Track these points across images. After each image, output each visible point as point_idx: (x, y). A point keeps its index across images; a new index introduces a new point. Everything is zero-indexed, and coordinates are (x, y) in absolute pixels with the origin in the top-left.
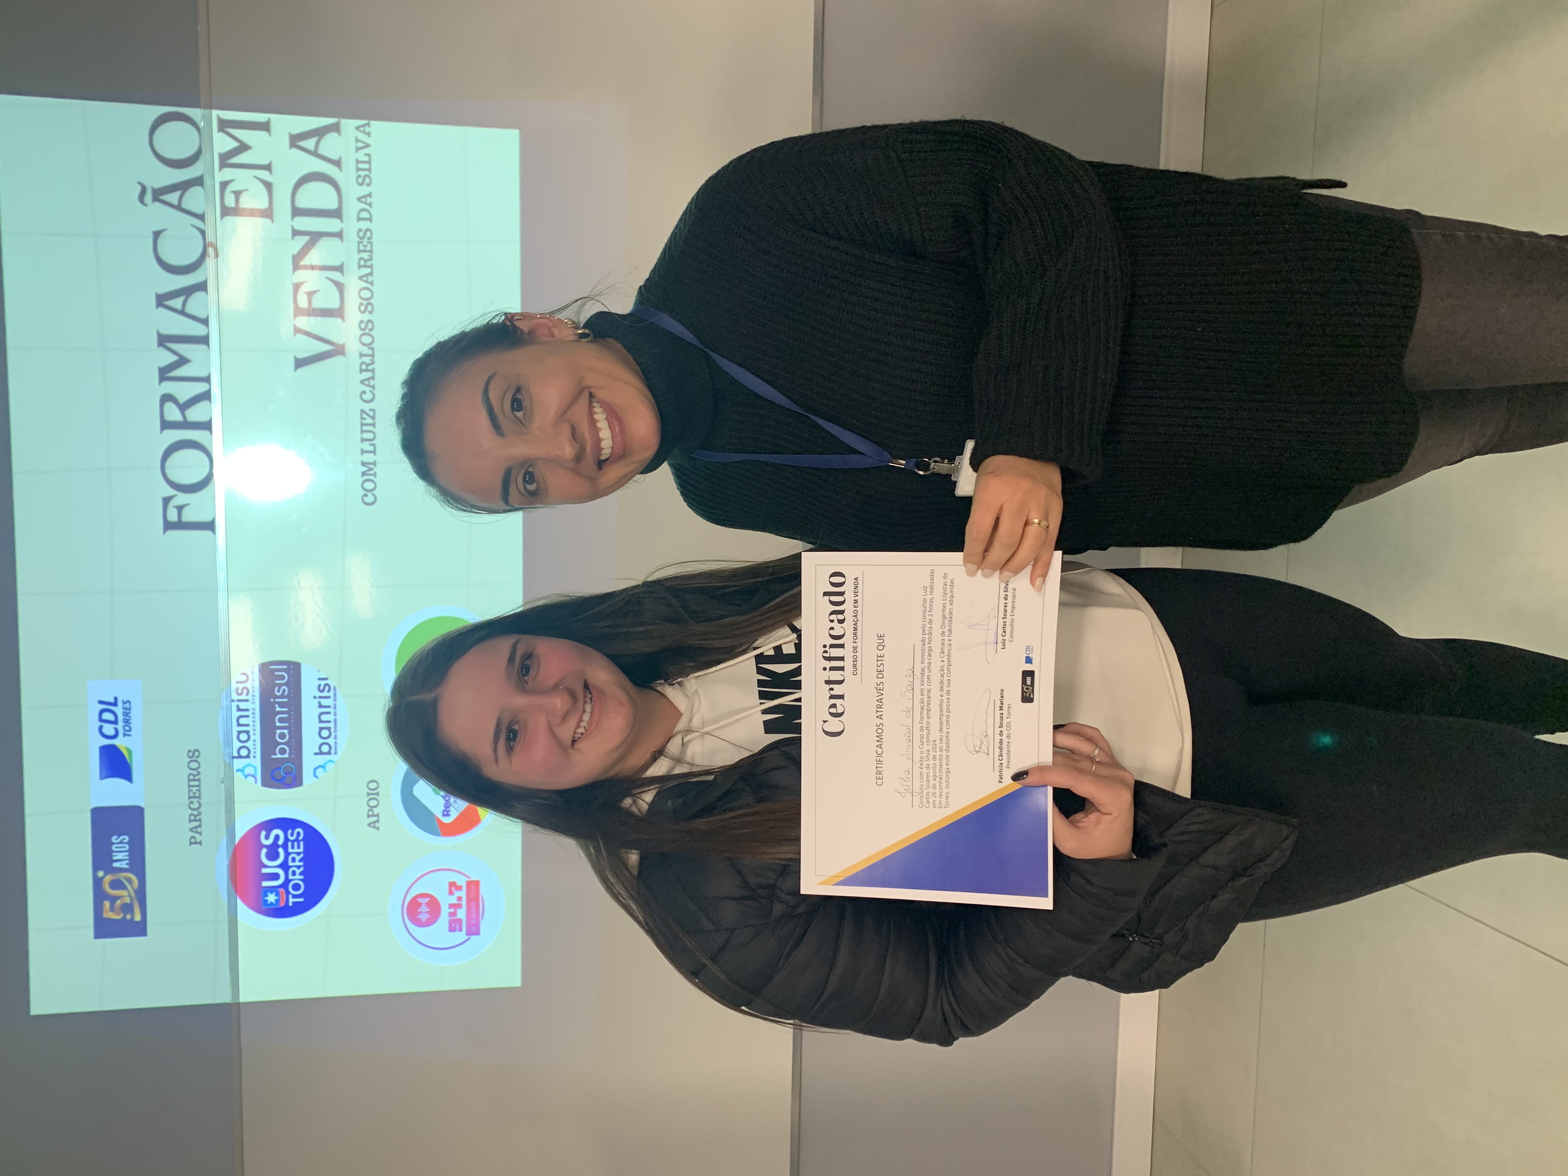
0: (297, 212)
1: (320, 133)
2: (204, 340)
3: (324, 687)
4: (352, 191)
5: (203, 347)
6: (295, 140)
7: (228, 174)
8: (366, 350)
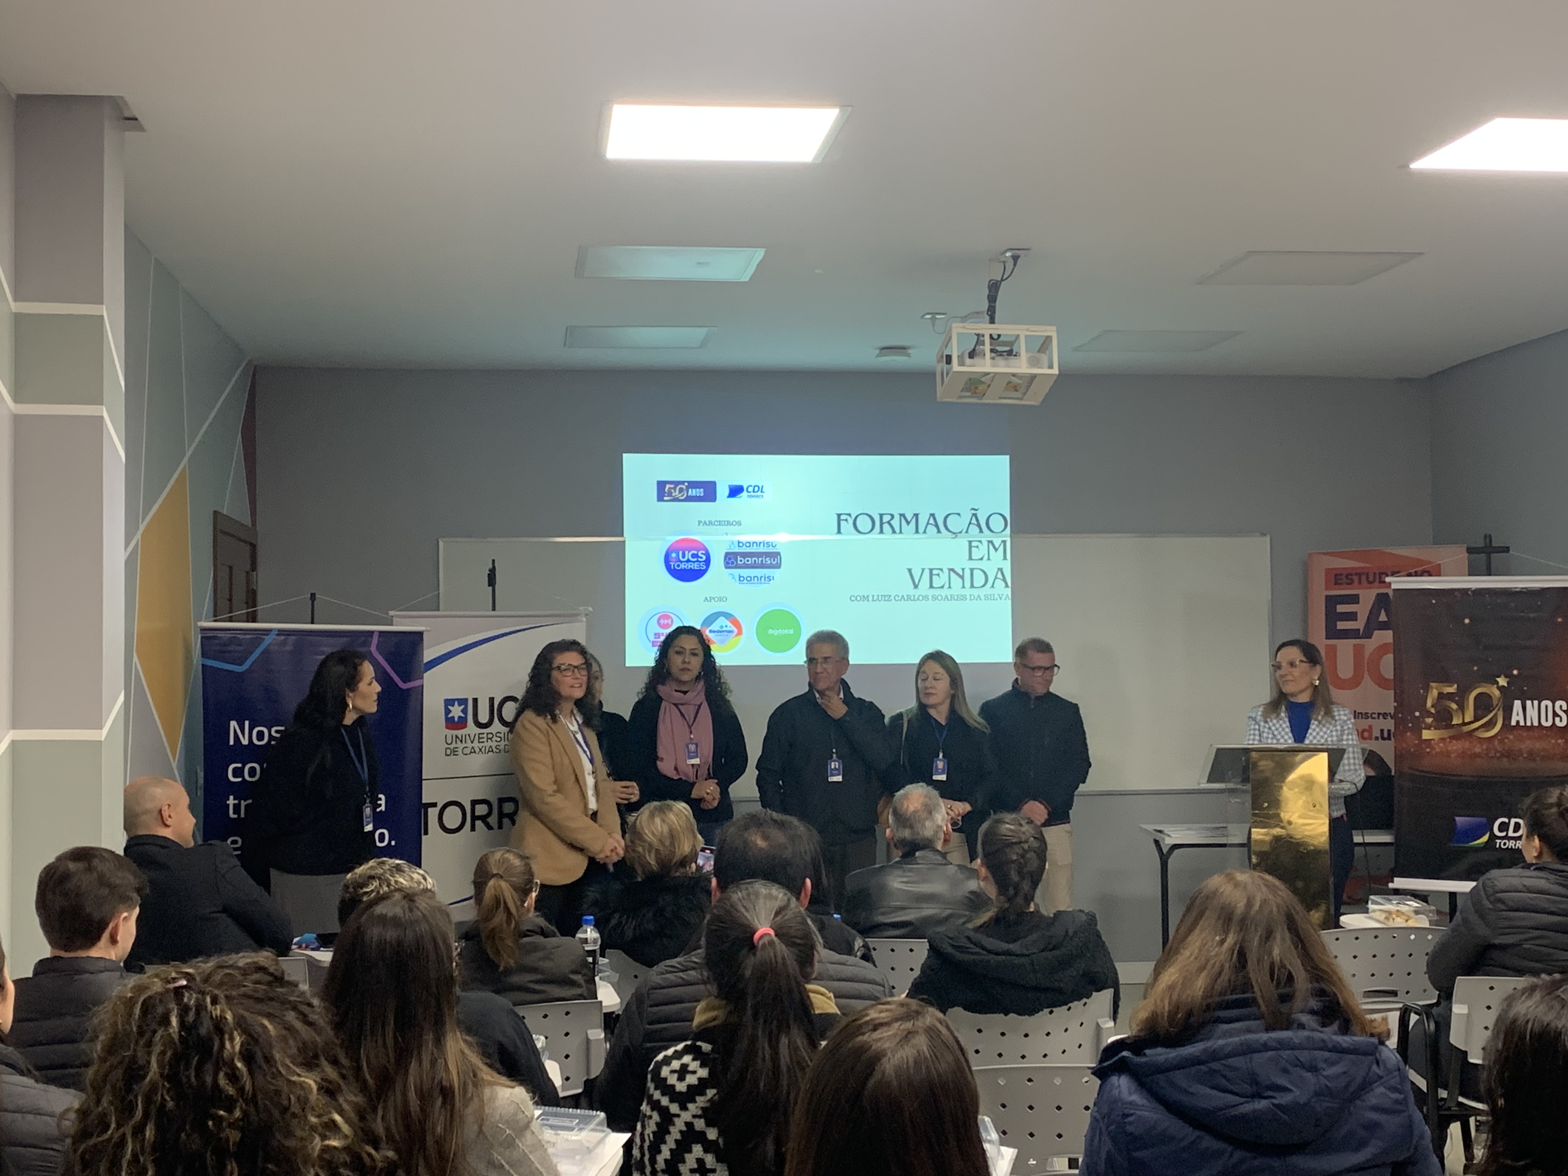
0: (972, 570)
1: (1004, 580)
2: (917, 532)
3: (769, 579)
4: (983, 592)
5: (914, 531)
6: (1001, 570)
7: (985, 544)
8: (916, 598)
